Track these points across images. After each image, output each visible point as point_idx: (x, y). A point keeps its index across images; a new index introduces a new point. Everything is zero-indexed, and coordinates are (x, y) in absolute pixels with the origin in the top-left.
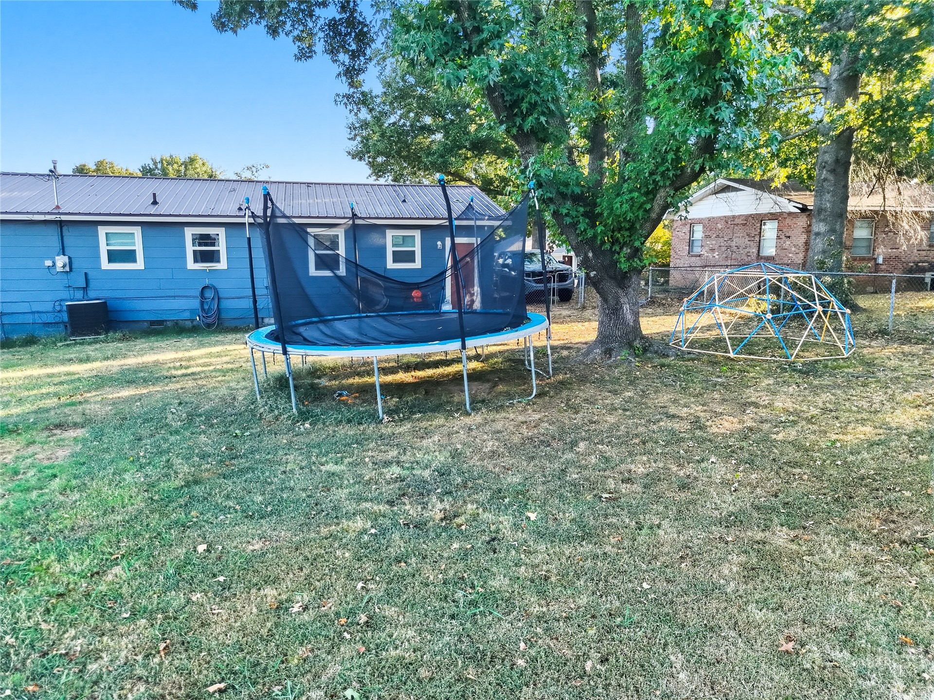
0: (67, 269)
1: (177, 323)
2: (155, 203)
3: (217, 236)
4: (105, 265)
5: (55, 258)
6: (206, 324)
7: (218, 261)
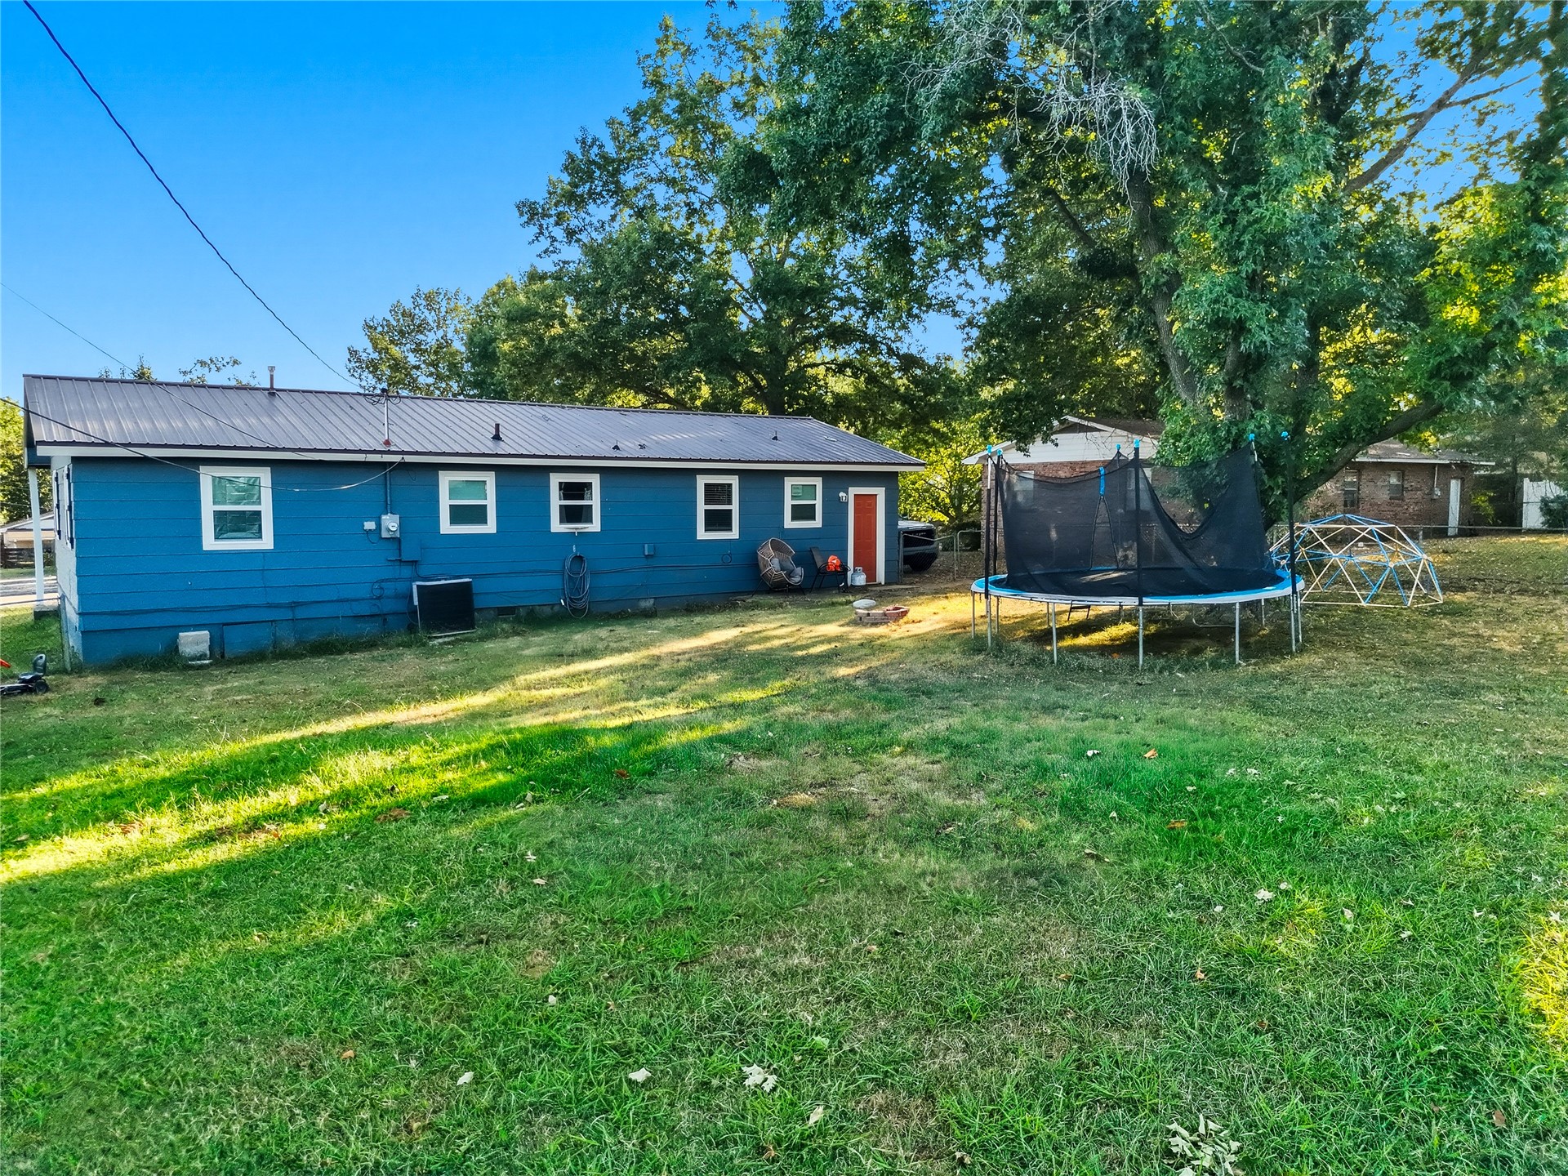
0: (398, 535)
1: (532, 610)
2: (497, 437)
3: (589, 486)
4: (446, 527)
5: (380, 518)
6: (574, 610)
7: (590, 520)
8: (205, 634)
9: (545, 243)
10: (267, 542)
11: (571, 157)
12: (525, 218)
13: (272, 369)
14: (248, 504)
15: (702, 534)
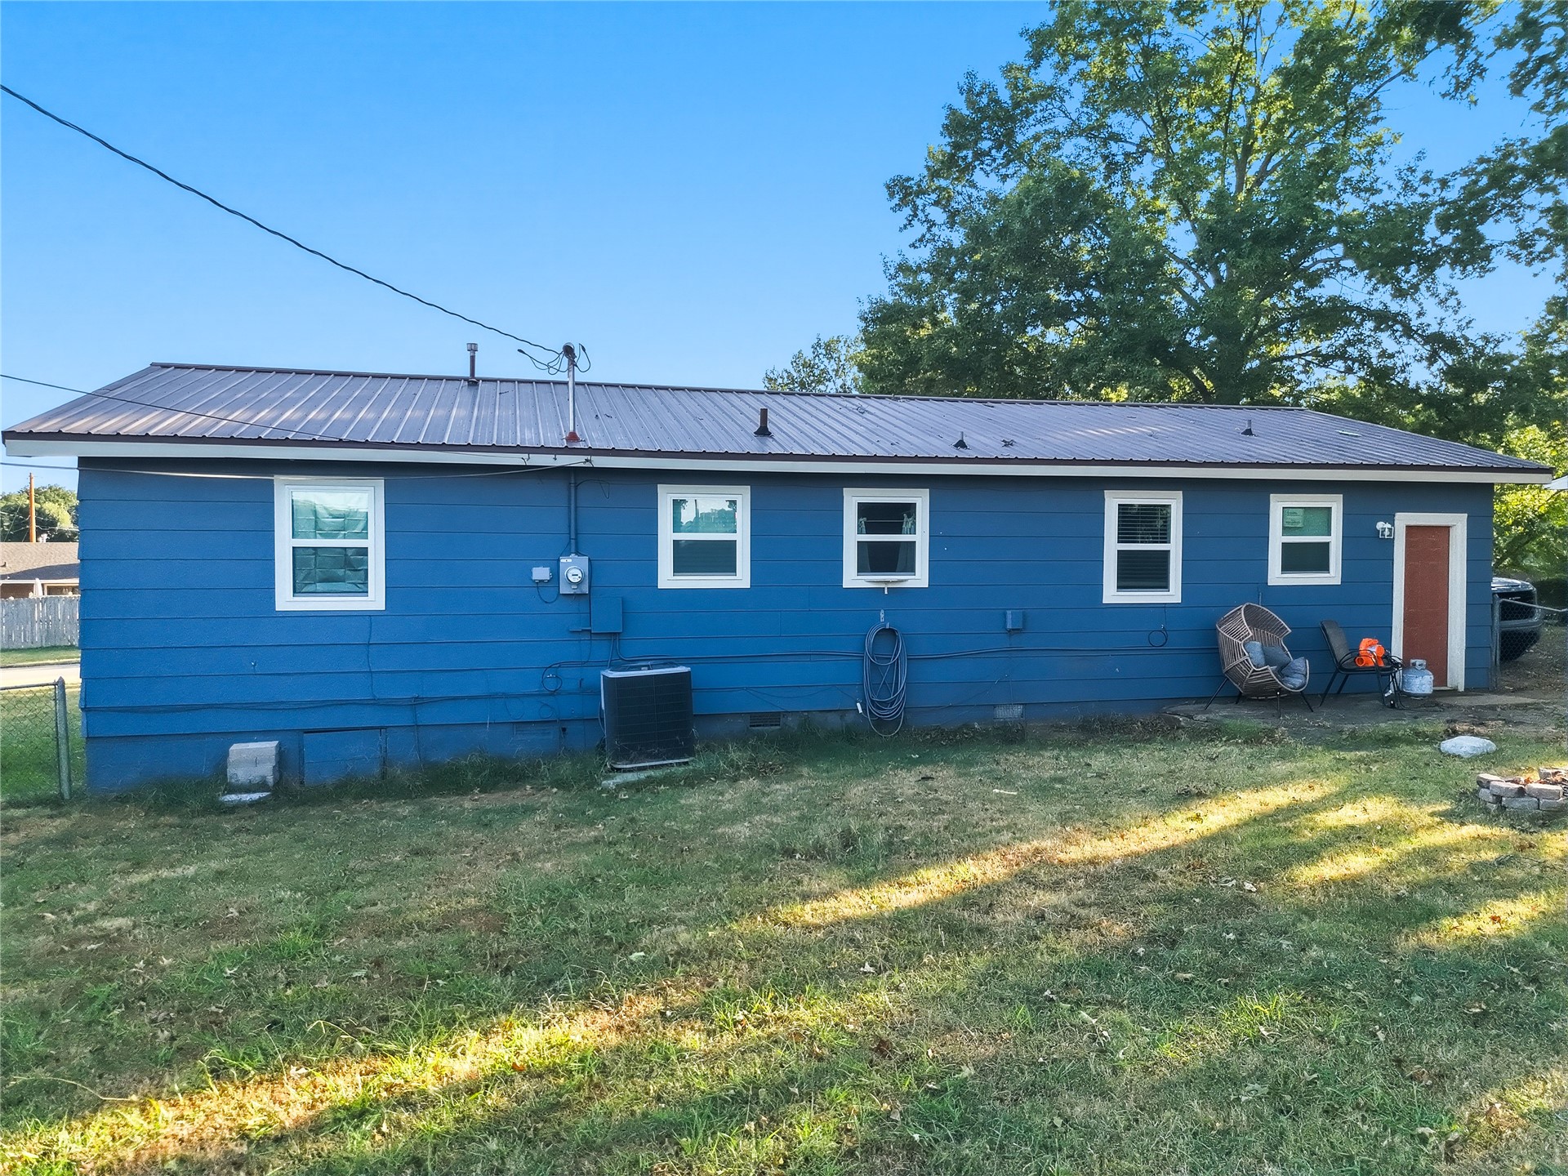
0: (586, 590)
1: (807, 720)
2: (763, 432)
3: (910, 509)
4: (667, 578)
5: (559, 560)
6: (880, 723)
7: (910, 568)
8: (268, 747)
9: (919, 229)
10: (375, 599)
11: (953, 112)
12: (896, 201)
13: (473, 348)
14: (345, 537)
15: (1112, 594)
